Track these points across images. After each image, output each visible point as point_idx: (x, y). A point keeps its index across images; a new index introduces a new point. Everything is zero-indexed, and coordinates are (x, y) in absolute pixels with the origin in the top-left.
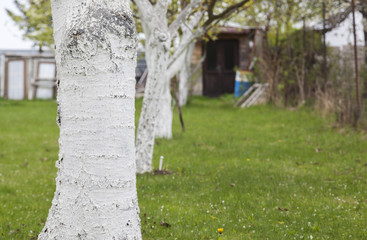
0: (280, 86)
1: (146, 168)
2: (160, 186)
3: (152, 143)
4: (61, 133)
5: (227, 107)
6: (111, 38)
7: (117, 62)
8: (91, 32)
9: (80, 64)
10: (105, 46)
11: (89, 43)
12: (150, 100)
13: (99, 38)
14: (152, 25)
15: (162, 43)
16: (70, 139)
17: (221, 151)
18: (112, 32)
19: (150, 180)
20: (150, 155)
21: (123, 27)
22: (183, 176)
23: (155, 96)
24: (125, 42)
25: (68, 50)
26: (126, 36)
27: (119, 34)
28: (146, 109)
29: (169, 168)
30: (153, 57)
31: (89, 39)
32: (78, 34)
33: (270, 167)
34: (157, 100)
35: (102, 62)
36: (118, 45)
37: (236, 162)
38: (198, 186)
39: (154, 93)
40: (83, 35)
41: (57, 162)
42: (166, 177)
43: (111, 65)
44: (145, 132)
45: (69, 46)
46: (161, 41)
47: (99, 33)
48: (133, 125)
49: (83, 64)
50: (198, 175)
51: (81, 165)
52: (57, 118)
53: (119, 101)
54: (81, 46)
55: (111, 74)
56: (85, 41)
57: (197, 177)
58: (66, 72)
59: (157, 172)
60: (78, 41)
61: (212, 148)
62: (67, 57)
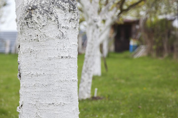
0: (154, 47)
1: (87, 96)
2: (95, 109)
3: (91, 81)
4: (21, 85)
5: (127, 58)
6: (58, 12)
7: (63, 30)
8: (42, 7)
9: (34, 33)
10: (53, 19)
11: (41, 16)
12: (89, 56)
13: (49, 12)
14: (90, 12)
15: (96, 23)
16: (28, 90)
17: (129, 83)
18: (59, 8)
19: (90, 103)
20: (90, 88)
21: (67, 4)
22: (109, 100)
23: (92, 54)
24: (70, 16)
25: (25, 21)
26: (70, 11)
27: (64, 9)
28: (87, 62)
29: (101, 95)
30: (91, 31)
31: (41, 13)
32: (33, 9)
33: (158, 93)
34: (93, 56)
35: (51, 31)
36: (64, 18)
37: (138, 90)
38: (119, 108)
39: (91, 52)
40: (37, 10)
41: (18, 108)
42: (99, 101)
43: (58, 33)
44: (86, 75)
45: (26, 19)
46: (95, 22)
47: (49, 9)
48: (76, 78)
49: (37, 32)
50: (118, 99)
51: (36, 110)
52: (18, 74)
53: (65, 61)
54: (35, 19)
55: (58, 40)
56: (38, 15)
57: (118, 101)
58: (24, 38)
59: (93, 98)
60: (33, 15)
61: (123, 81)
62: (25, 27)
